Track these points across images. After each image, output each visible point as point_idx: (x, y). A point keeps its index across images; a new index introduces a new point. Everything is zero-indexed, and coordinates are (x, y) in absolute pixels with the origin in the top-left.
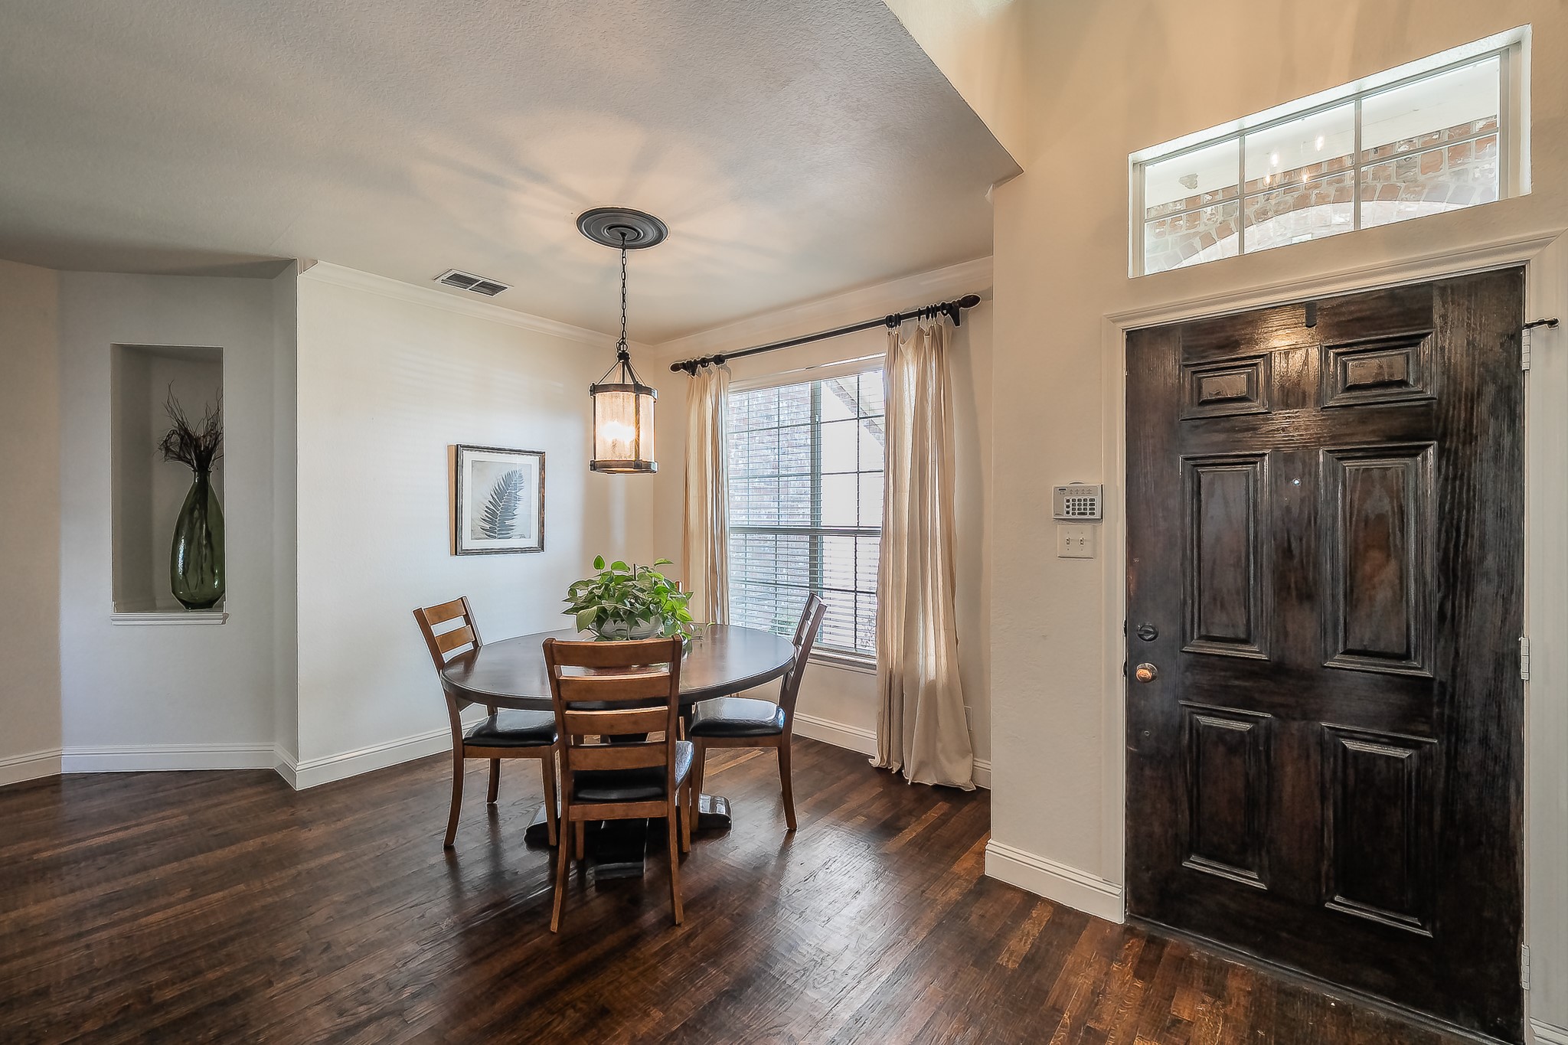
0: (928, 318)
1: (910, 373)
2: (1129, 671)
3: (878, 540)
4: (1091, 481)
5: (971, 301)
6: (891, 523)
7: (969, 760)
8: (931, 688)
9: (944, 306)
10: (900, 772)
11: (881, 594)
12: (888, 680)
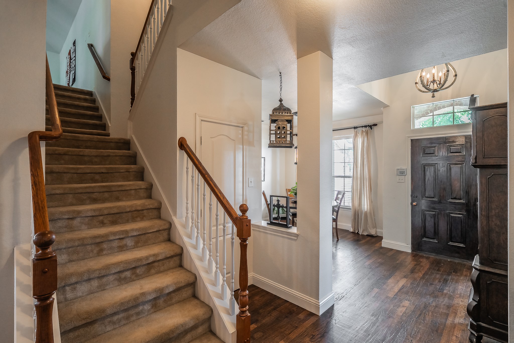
0: (364, 128)
1: (360, 141)
2: (412, 204)
3: (351, 179)
4: (404, 167)
5: (375, 125)
6: (355, 175)
7: (375, 229)
8: (366, 213)
9: (368, 126)
10: (357, 233)
11: (353, 192)
12: (354, 212)
